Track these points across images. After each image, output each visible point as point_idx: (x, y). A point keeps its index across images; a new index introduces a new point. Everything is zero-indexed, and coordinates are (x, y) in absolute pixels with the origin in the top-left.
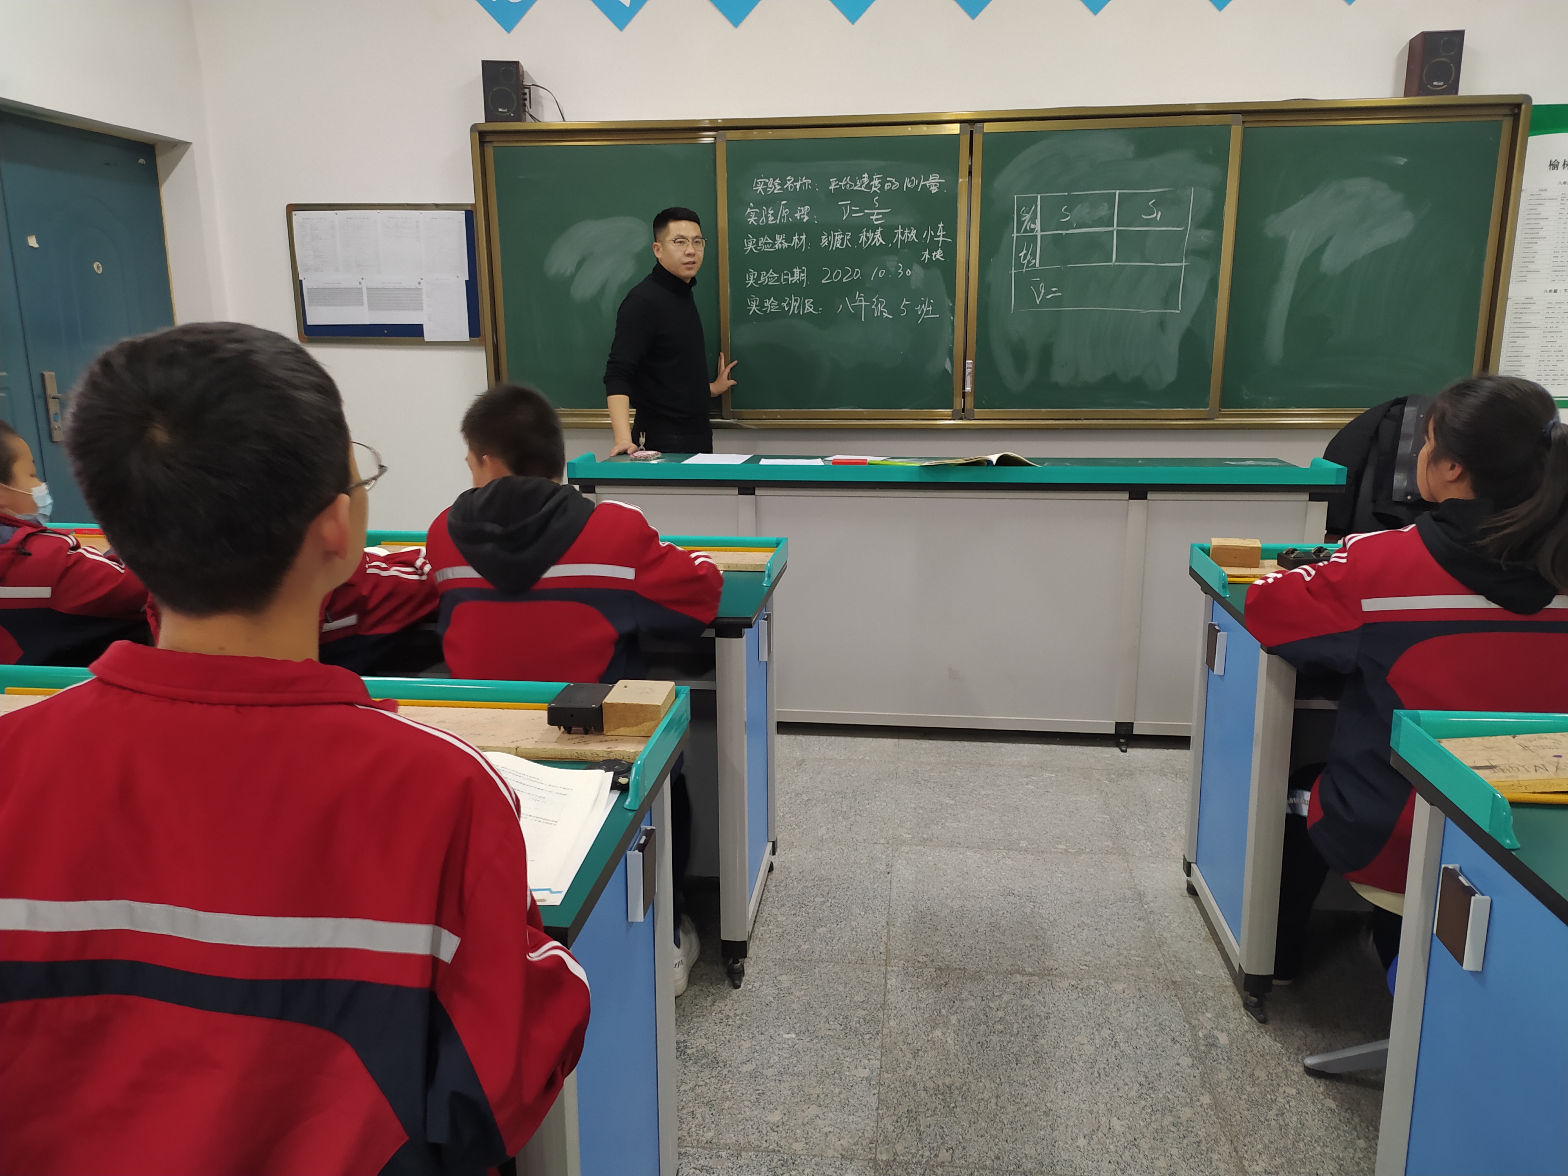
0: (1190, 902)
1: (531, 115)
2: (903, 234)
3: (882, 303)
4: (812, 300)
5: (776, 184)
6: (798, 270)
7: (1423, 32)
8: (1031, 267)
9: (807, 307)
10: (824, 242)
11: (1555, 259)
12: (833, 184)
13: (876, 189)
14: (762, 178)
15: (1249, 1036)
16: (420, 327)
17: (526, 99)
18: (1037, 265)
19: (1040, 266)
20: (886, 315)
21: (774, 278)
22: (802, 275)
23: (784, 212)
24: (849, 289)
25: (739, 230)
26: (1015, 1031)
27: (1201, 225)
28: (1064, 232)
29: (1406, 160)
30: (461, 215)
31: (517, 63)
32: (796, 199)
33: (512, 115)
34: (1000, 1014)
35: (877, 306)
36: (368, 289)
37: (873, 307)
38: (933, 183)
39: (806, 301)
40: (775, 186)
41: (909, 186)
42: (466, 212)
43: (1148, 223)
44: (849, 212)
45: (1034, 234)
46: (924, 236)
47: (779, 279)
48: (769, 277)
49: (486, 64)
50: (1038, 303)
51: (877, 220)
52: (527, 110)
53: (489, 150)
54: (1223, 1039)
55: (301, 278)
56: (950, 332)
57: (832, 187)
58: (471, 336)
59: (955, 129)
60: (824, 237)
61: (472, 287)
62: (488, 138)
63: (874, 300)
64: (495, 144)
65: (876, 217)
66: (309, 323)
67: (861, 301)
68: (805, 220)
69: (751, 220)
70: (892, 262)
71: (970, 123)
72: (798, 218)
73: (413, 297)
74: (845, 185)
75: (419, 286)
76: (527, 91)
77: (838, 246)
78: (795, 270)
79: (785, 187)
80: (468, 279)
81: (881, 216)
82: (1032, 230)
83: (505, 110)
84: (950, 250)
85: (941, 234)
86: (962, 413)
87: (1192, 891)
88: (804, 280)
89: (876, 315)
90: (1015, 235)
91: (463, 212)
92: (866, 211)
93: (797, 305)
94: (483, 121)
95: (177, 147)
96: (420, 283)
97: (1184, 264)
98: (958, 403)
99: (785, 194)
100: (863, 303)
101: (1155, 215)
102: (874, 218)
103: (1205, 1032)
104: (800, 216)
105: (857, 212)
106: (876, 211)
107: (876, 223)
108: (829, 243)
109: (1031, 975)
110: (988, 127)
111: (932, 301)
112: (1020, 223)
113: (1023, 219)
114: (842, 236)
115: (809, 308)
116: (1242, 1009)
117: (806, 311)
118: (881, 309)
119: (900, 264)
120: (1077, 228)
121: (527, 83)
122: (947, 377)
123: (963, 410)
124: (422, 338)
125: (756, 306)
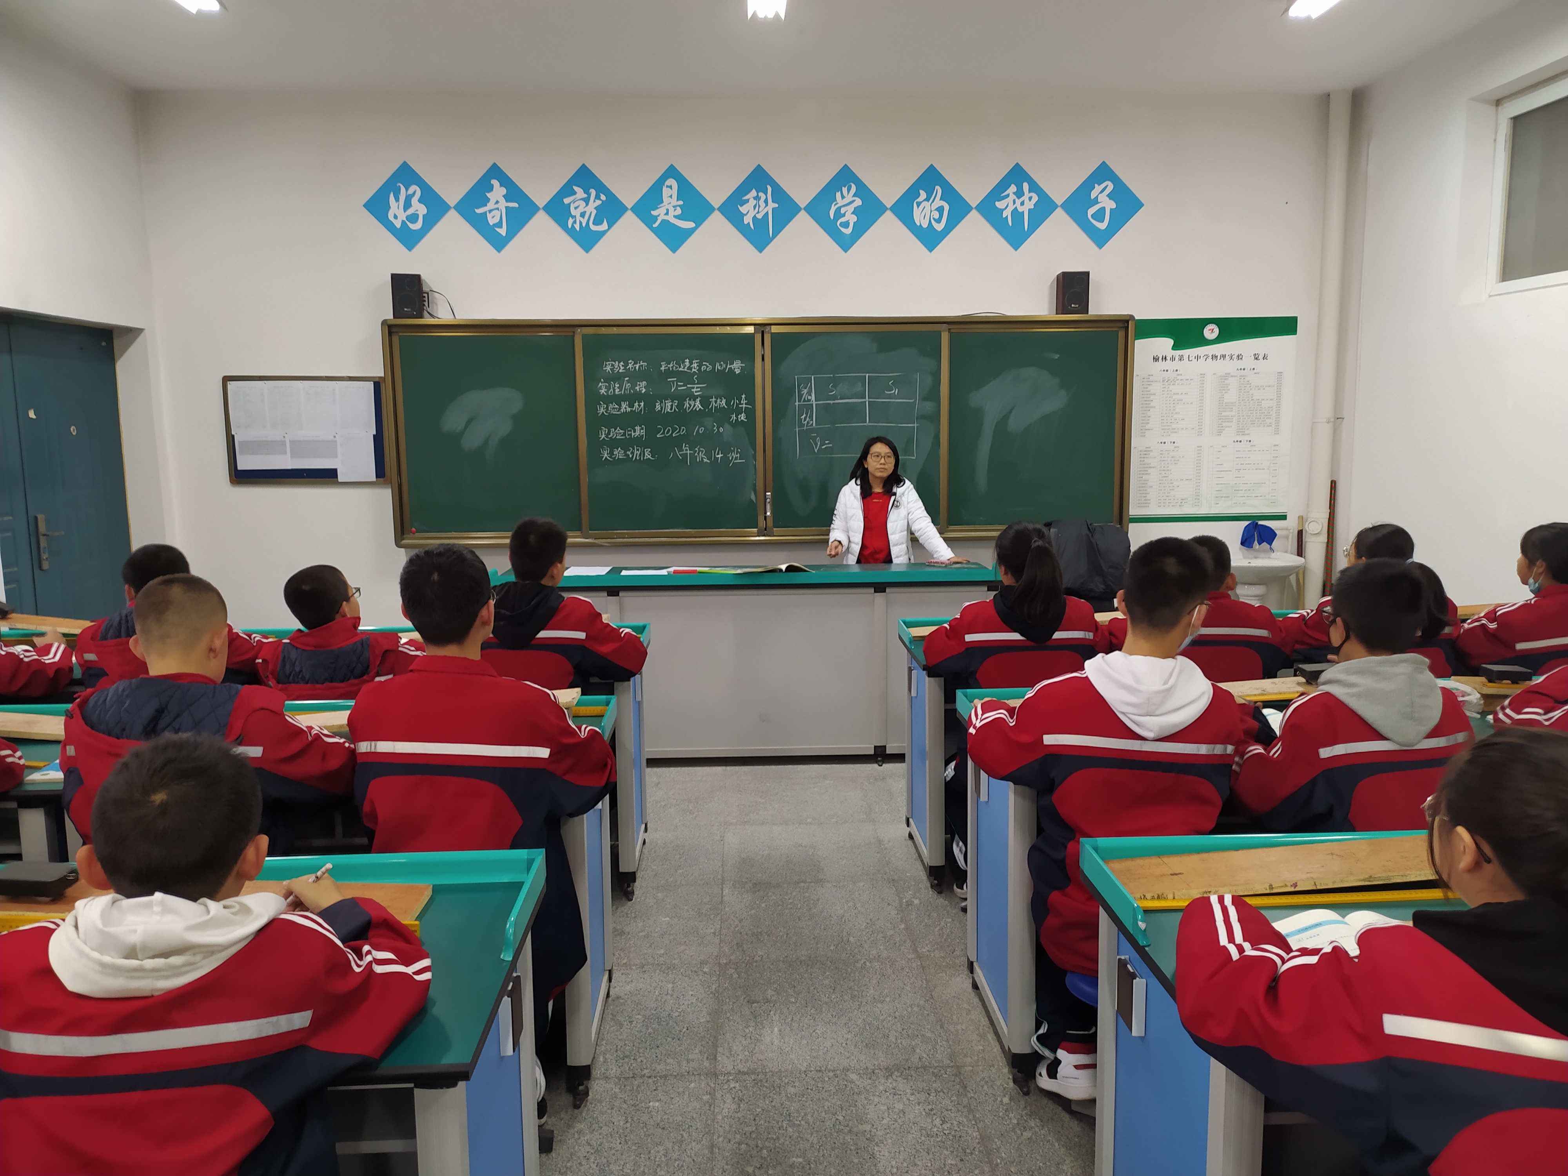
0: (910, 842)
1: (428, 313)
2: (716, 402)
3: (702, 451)
4: (650, 450)
5: (621, 366)
6: (639, 427)
7: (1063, 272)
8: (810, 426)
9: (646, 454)
10: (658, 408)
11: (1162, 421)
12: (663, 367)
13: (695, 370)
14: (609, 361)
15: (931, 900)
16: (335, 471)
17: (425, 301)
18: (814, 425)
19: (816, 425)
20: (705, 460)
21: (620, 433)
22: (642, 431)
23: (627, 385)
24: (678, 442)
25: (593, 399)
26: (799, 907)
27: (926, 398)
28: (832, 402)
29: (1058, 356)
30: (371, 385)
31: (419, 276)
32: (636, 377)
33: (415, 313)
34: (790, 901)
35: (698, 454)
36: (290, 441)
37: (696, 454)
38: (737, 366)
39: (645, 450)
40: (620, 367)
41: (719, 368)
42: (375, 383)
43: (890, 396)
44: (676, 386)
45: (811, 403)
46: (732, 403)
47: (624, 434)
48: (617, 433)
49: (395, 277)
50: (816, 451)
51: (696, 392)
52: (425, 308)
53: (396, 339)
54: (916, 902)
55: (233, 433)
56: (754, 473)
57: (663, 368)
58: (377, 477)
59: (750, 330)
60: (657, 404)
61: (378, 440)
62: (393, 330)
63: (697, 449)
64: (401, 334)
65: (696, 390)
66: (239, 468)
67: (686, 450)
68: (643, 392)
69: (603, 391)
70: (708, 421)
71: (762, 327)
72: (638, 390)
73: (329, 447)
74: (672, 367)
75: (334, 439)
76: (426, 295)
77: (668, 410)
78: (636, 428)
79: (628, 368)
80: (375, 433)
81: (699, 389)
82: (809, 400)
83: (410, 310)
84: (751, 413)
85: (745, 402)
86: (764, 532)
87: (911, 836)
88: (643, 435)
89: (698, 460)
90: (797, 403)
91: (372, 383)
92: (688, 386)
93: (639, 453)
94: (392, 317)
95: (131, 333)
96: (335, 437)
97: (916, 425)
98: (761, 523)
99: (627, 373)
100: (688, 452)
101: (894, 391)
102: (694, 390)
103: (907, 900)
104: (639, 389)
105: (681, 386)
106: (696, 386)
107: (696, 394)
108: (662, 408)
109: (810, 882)
110: (775, 329)
111: (739, 450)
112: (800, 396)
113: (802, 392)
114: (671, 403)
115: (648, 455)
116: (930, 889)
117: (645, 458)
118: (701, 456)
119: (715, 424)
120: (840, 399)
121: (425, 289)
122: (752, 505)
123: (765, 529)
124: (336, 479)
125: (607, 454)
